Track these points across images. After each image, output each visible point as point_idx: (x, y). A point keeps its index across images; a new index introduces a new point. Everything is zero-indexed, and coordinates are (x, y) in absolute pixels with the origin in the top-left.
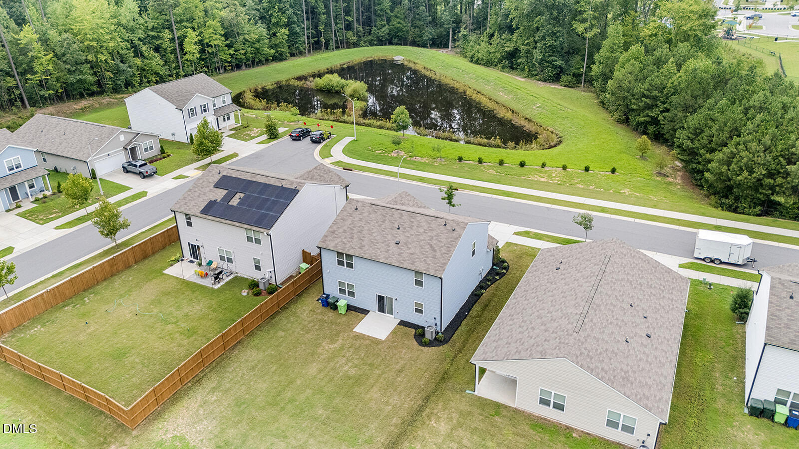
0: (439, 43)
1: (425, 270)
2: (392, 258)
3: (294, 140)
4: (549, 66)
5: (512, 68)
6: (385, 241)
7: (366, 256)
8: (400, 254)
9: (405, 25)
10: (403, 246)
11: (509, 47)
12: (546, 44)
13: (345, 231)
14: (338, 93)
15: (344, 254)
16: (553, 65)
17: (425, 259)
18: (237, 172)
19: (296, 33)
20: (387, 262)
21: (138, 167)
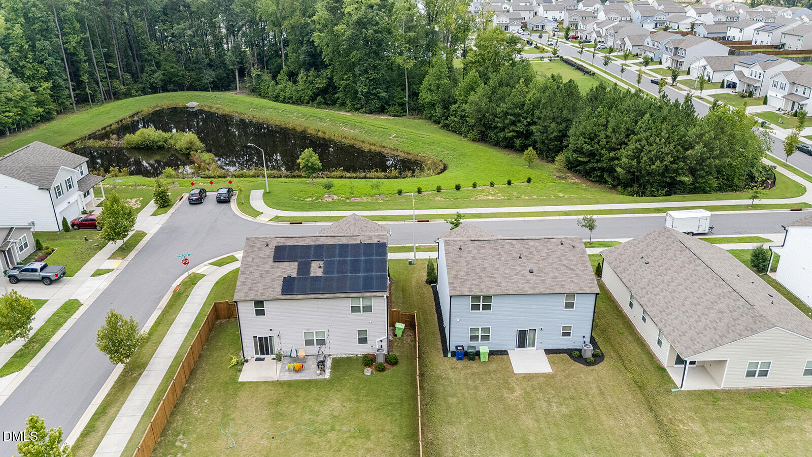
1: (579, 290)
2: (538, 287)
4: (374, 98)
5: (325, 103)
6: (517, 272)
7: (511, 292)
8: (543, 281)
10: (540, 273)
12: (368, 78)
13: (467, 274)
15: (482, 297)
16: (379, 97)
17: (571, 279)
18: (291, 240)
20: (537, 292)
21: (39, 270)
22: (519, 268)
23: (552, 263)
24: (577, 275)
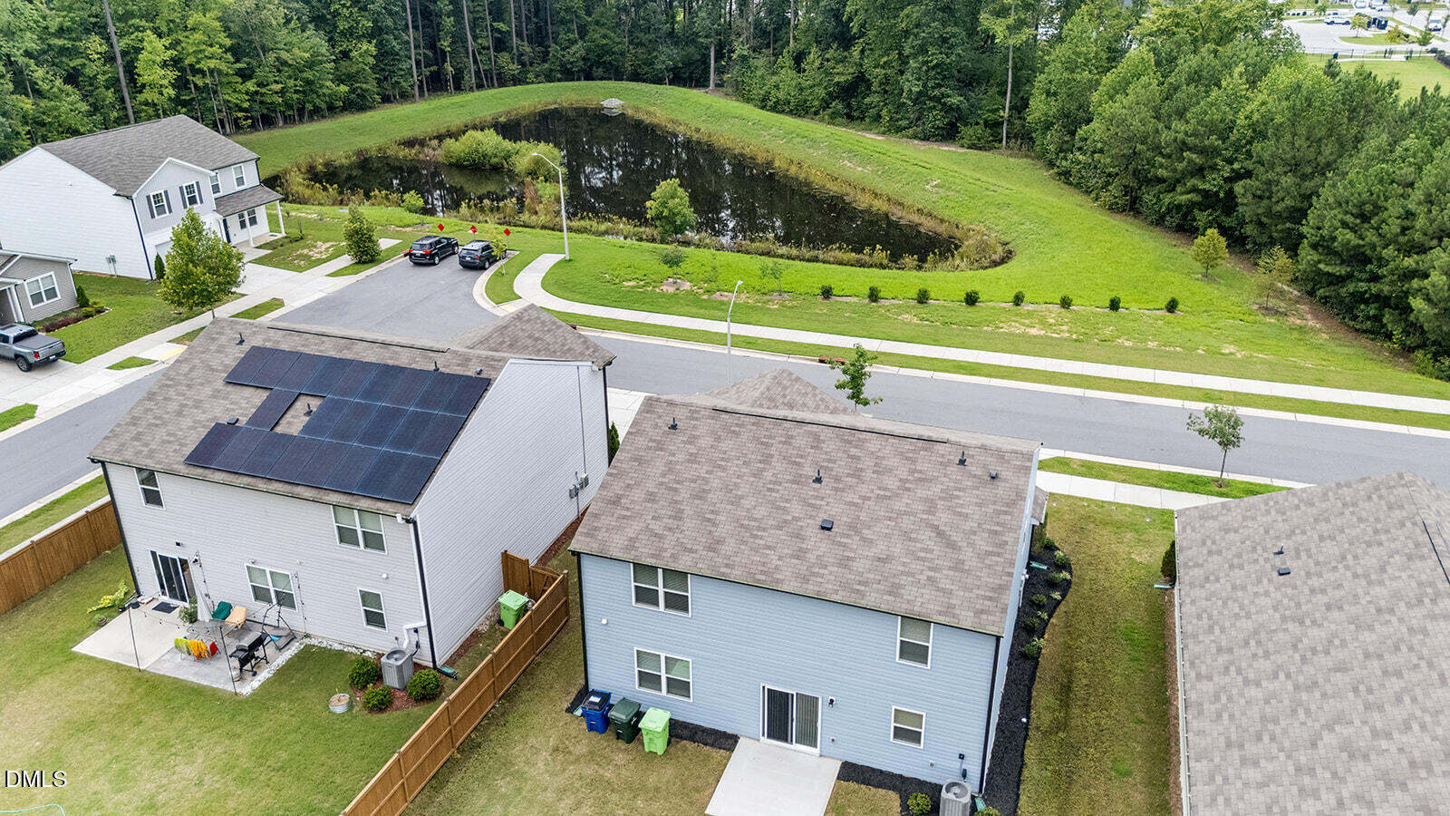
0: (690, 75)
1: (940, 613)
2: (822, 576)
3: (417, 264)
4: (934, 107)
5: (850, 117)
6: (785, 521)
7: (736, 574)
8: (845, 563)
9: (618, 40)
10: (848, 536)
11: (843, 74)
12: (927, 62)
13: (651, 498)
14: (497, 169)
15: (660, 571)
16: (945, 104)
17: (932, 574)
18: (296, 338)
19: (394, 53)
20: (810, 589)
21: (11, 340)
22: (796, 509)
23: (900, 514)
24: (958, 566)
